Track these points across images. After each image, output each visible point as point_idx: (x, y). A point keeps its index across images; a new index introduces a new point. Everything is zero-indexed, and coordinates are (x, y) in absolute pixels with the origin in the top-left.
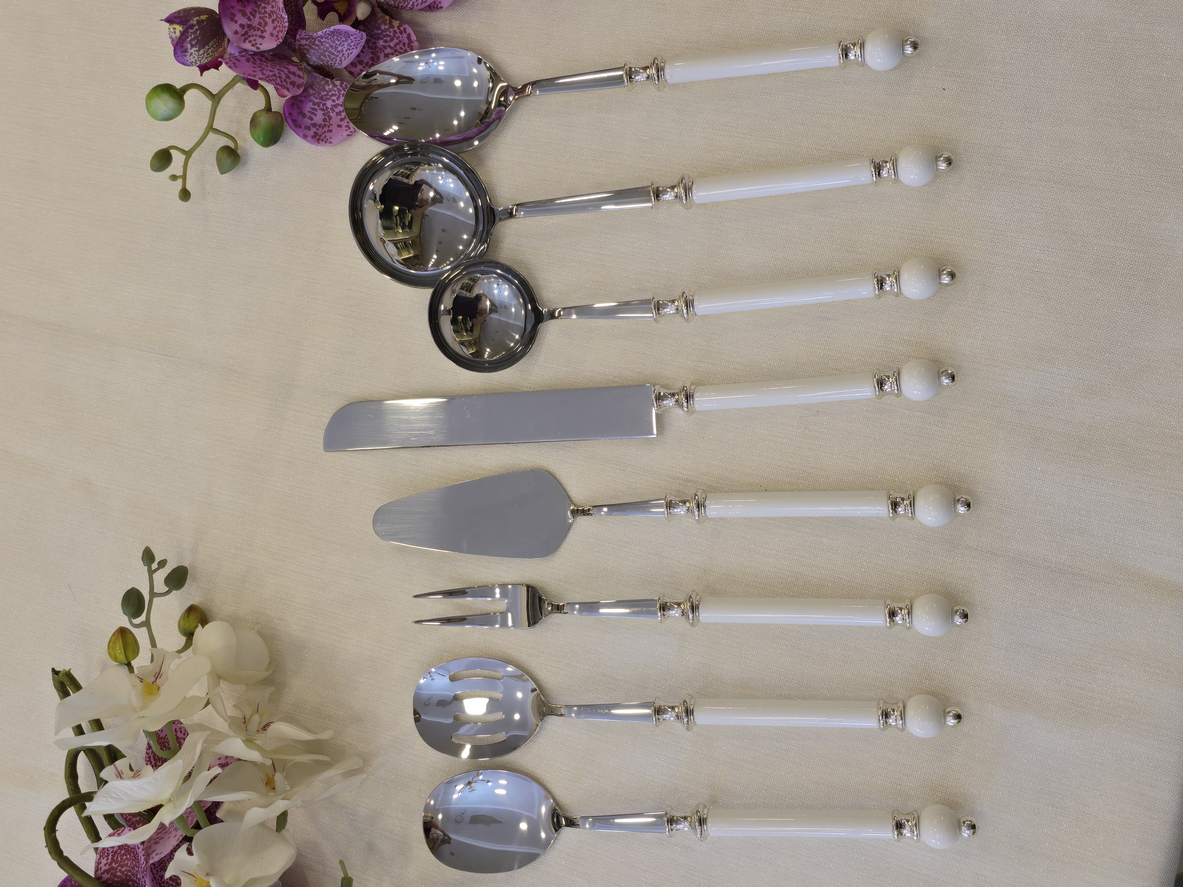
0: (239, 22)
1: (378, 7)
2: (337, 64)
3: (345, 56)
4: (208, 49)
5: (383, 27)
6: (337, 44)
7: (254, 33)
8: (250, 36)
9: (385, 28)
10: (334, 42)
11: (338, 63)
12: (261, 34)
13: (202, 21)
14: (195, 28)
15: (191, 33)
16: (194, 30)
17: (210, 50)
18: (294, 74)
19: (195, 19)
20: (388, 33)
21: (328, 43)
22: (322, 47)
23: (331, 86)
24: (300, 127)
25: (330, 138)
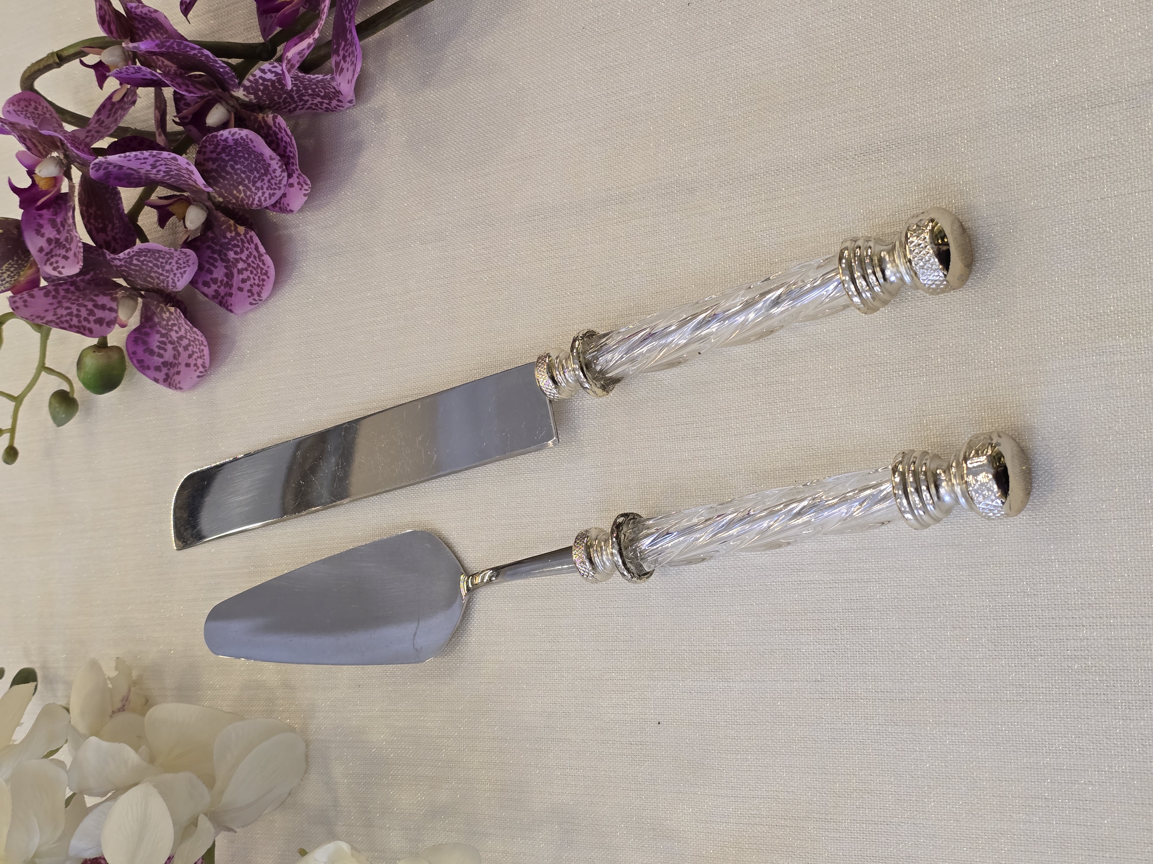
0: (47, 235)
1: (216, 209)
2: (170, 287)
3: (177, 276)
5: (228, 235)
6: (162, 263)
7: (58, 253)
8: (52, 257)
9: (231, 236)
10: (159, 261)
11: (172, 286)
12: (64, 253)
18: (103, 307)
20: (235, 242)
21: (151, 262)
22: (144, 267)
23: (168, 314)
24: (148, 368)
25: (179, 382)
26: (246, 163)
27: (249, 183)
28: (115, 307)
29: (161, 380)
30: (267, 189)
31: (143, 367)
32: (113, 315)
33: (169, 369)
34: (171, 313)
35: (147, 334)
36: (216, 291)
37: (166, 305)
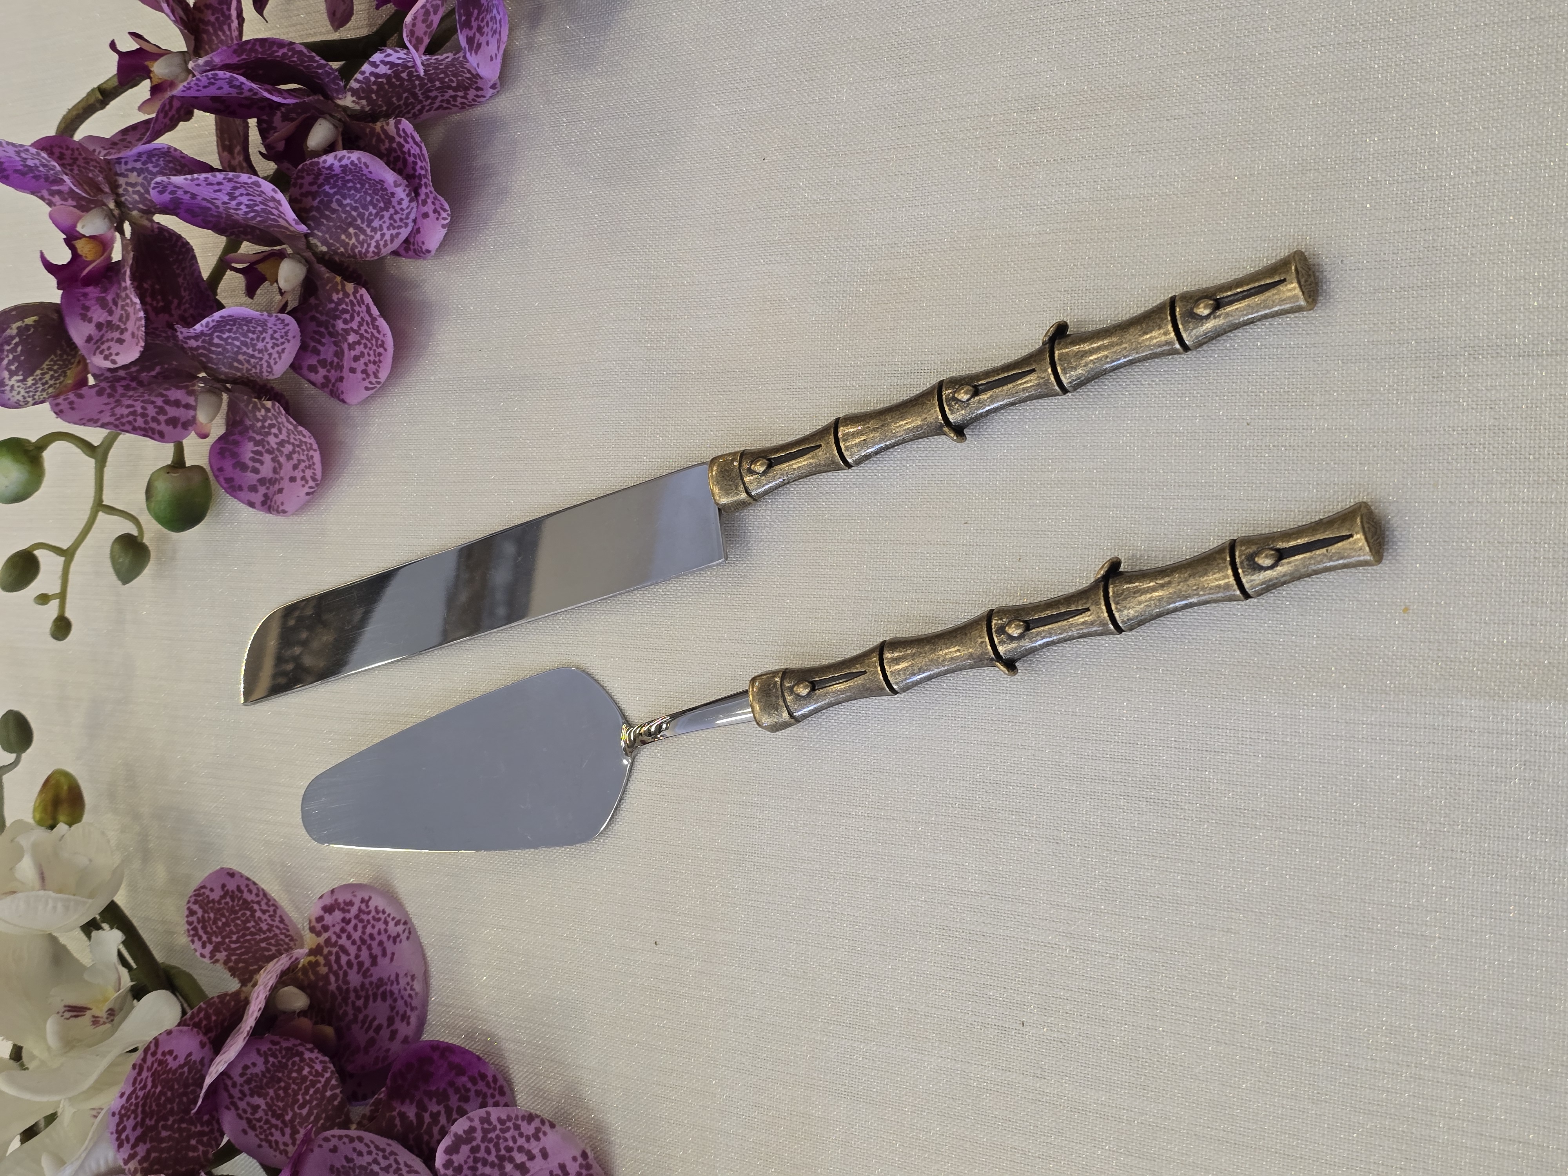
0: (96, 319)
1: (318, 262)
2: (265, 374)
3: (273, 356)
4: (43, 374)
5: (335, 297)
6: (252, 339)
7: (110, 337)
8: (105, 343)
9: (338, 299)
10: (248, 337)
11: (267, 371)
12: (119, 336)
13: (28, 327)
14: (14, 342)
15: (8, 351)
16: (12, 346)
17: (47, 377)
18: (177, 404)
19: (15, 326)
20: (344, 306)
21: (237, 339)
22: (228, 347)
23: (263, 412)
24: (240, 488)
25: (282, 504)
26: (358, 195)
27: (363, 222)
28: (193, 403)
29: (258, 504)
30: (388, 229)
31: (233, 488)
32: (191, 413)
33: (268, 488)
34: (268, 410)
35: (236, 443)
36: (325, 377)
37: (260, 398)
